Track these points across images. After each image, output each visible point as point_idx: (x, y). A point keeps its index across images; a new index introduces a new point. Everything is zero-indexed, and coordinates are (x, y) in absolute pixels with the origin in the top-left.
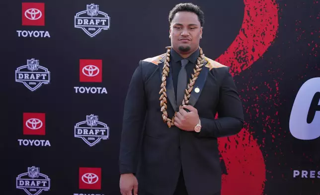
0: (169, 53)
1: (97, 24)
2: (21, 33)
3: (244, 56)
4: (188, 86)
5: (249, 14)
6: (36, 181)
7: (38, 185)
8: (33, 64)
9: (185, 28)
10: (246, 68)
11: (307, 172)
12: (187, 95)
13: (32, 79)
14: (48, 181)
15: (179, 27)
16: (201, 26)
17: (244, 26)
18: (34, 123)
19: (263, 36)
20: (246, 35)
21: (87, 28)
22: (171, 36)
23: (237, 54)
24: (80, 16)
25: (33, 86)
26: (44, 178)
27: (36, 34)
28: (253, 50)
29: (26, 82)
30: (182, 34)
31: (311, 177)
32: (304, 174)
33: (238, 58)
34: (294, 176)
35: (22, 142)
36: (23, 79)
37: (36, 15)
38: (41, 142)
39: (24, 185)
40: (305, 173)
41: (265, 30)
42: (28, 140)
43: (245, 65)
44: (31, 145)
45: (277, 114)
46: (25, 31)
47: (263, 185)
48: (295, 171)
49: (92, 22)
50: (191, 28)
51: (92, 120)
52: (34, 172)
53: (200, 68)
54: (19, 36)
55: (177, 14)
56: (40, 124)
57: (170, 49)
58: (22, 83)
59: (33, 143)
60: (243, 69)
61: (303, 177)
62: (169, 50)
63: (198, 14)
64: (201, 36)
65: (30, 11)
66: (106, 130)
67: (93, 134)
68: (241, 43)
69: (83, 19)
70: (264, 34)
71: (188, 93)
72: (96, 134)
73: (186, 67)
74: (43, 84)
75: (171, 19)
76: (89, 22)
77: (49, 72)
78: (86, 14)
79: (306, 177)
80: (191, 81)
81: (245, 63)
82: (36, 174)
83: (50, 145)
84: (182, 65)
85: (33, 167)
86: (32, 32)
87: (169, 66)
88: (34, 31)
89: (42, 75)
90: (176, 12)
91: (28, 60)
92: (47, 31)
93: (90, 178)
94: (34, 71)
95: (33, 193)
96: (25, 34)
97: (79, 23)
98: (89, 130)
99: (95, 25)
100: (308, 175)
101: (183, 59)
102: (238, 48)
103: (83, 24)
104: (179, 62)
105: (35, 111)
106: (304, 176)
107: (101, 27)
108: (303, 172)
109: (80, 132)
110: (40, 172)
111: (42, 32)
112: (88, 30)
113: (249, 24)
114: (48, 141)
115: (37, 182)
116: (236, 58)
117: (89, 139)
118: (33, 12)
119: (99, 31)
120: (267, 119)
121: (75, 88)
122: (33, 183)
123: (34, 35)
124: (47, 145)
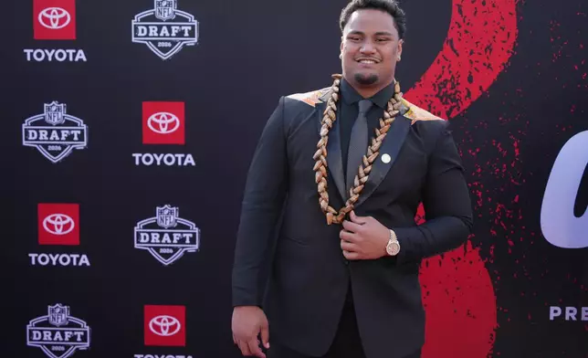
0: (338, 86)
1: (173, 34)
2: (32, 54)
3: (453, 91)
4: (369, 150)
5: (460, 12)
6: (64, 331)
7: (67, 339)
8: (55, 112)
9: (369, 40)
10: (458, 113)
11: (575, 310)
12: (364, 167)
13: (54, 140)
14: (85, 332)
15: (357, 37)
16: (401, 37)
17: (451, 34)
18: (59, 223)
19: (488, 51)
20: (455, 51)
21: (155, 43)
22: (342, 55)
23: (440, 88)
24: (142, 20)
25: (55, 153)
26: (79, 326)
27: (61, 55)
28: (470, 79)
29: (43, 145)
30: (361, 50)
31: (583, 318)
32: (570, 313)
33: (441, 94)
34: (552, 318)
35: (36, 258)
36: (38, 140)
37: (60, 19)
38: (72, 259)
39: (41, 340)
40: (571, 311)
41: (492, 40)
42: (48, 254)
43: (455, 109)
44: (54, 263)
45: (516, 200)
46: (39, 51)
47: (492, 335)
48: (552, 309)
49: (165, 31)
50: (380, 40)
51: (168, 215)
52: (59, 314)
53: (391, 117)
54: (29, 59)
55: (355, 15)
56: (70, 224)
57: (340, 78)
58: (35, 148)
59: (57, 261)
60: (453, 116)
61: (567, 318)
62: (337, 81)
63: (393, 13)
64: (399, 57)
65: (49, 12)
66: (194, 234)
67: (169, 241)
68: (447, 67)
69: (147, 26)
70: (489, 48)
71: (367, 164)
72: (175, 241)
73: (367, 114)
74: (74, 149)
75: (344, 24)
76: (159, 32)
77: (84, 127)
78: (154, 16)
79: (574, 319)
80: (374, 141)
81: (454, 104)
82: (63, 318)
83: (88, 264)
84: (361, 110)
85: (57, 305)
86: (53, 51)
87: (335, 108)
88: (56, 50)
89: (72, 132)
90: (354, 11)
91: (45, 105)
92: (82, 49)
93: (165, 324)
94: (57, 125)
95: (58, 353)
96: (39, 55)
97: (140, 34)
98: (162, 235)
99: (170, 36)
100: (579, 315)
101: (363, 99)
102: (440, 77)
103: (147, 36)
104: (356, 105)
105: (59, 200)
106: (570, 317)
107: (182, 41)
108: (568, 309)
109: (144, 238)
110: (71, 315)
111: (71, 52)
112: (157, 47)
113: (462, 30)
114: (84, 256)
115: (66, 333)
116: (437, 96)
117: (162, 251)
118: (54, 14)
119: (178, 48)
120: (498, 209)
121: (134, 155)
122: (58, 335)
123: (57, 57)
124: (84, 265)
